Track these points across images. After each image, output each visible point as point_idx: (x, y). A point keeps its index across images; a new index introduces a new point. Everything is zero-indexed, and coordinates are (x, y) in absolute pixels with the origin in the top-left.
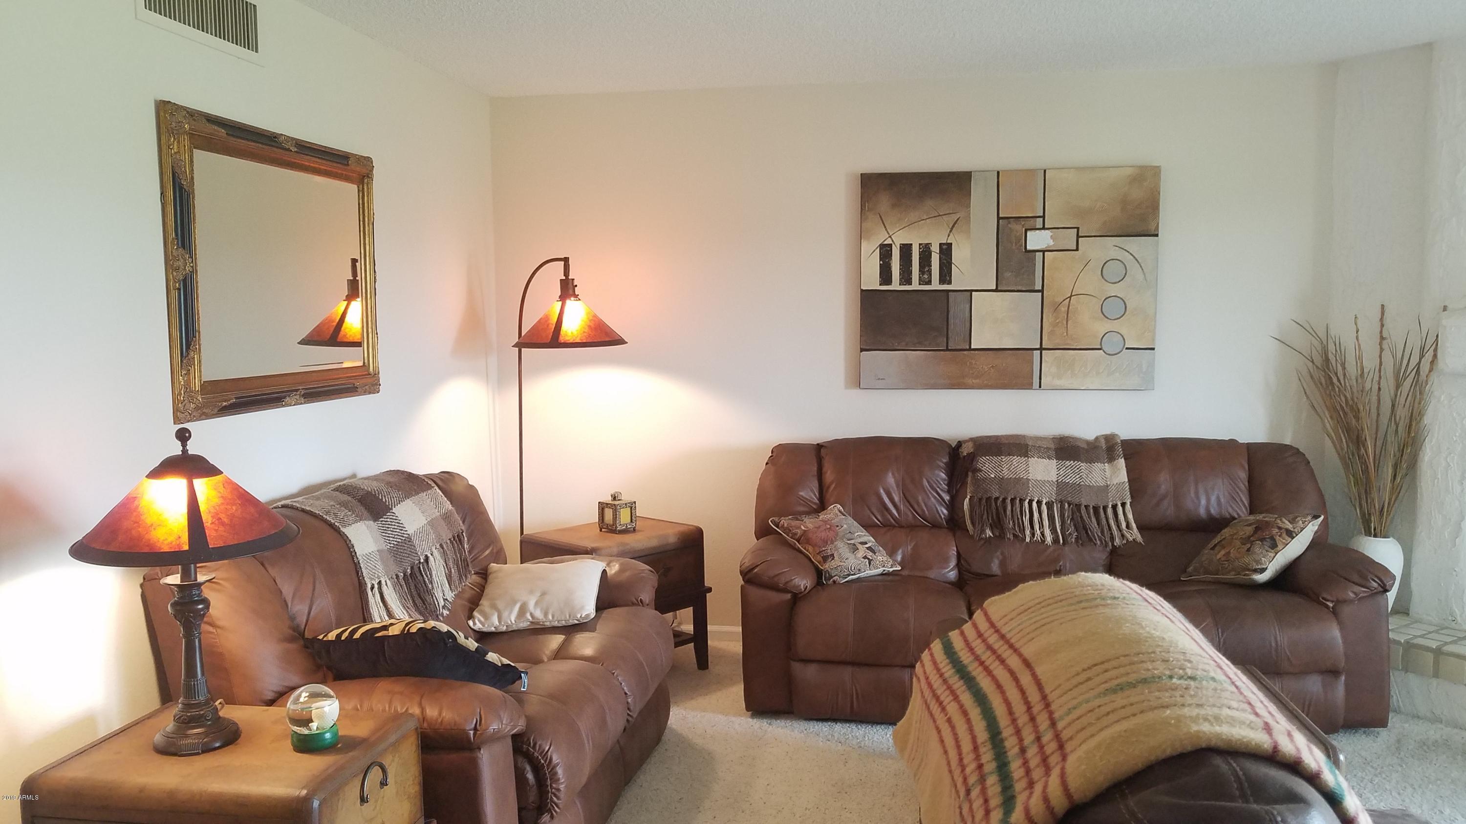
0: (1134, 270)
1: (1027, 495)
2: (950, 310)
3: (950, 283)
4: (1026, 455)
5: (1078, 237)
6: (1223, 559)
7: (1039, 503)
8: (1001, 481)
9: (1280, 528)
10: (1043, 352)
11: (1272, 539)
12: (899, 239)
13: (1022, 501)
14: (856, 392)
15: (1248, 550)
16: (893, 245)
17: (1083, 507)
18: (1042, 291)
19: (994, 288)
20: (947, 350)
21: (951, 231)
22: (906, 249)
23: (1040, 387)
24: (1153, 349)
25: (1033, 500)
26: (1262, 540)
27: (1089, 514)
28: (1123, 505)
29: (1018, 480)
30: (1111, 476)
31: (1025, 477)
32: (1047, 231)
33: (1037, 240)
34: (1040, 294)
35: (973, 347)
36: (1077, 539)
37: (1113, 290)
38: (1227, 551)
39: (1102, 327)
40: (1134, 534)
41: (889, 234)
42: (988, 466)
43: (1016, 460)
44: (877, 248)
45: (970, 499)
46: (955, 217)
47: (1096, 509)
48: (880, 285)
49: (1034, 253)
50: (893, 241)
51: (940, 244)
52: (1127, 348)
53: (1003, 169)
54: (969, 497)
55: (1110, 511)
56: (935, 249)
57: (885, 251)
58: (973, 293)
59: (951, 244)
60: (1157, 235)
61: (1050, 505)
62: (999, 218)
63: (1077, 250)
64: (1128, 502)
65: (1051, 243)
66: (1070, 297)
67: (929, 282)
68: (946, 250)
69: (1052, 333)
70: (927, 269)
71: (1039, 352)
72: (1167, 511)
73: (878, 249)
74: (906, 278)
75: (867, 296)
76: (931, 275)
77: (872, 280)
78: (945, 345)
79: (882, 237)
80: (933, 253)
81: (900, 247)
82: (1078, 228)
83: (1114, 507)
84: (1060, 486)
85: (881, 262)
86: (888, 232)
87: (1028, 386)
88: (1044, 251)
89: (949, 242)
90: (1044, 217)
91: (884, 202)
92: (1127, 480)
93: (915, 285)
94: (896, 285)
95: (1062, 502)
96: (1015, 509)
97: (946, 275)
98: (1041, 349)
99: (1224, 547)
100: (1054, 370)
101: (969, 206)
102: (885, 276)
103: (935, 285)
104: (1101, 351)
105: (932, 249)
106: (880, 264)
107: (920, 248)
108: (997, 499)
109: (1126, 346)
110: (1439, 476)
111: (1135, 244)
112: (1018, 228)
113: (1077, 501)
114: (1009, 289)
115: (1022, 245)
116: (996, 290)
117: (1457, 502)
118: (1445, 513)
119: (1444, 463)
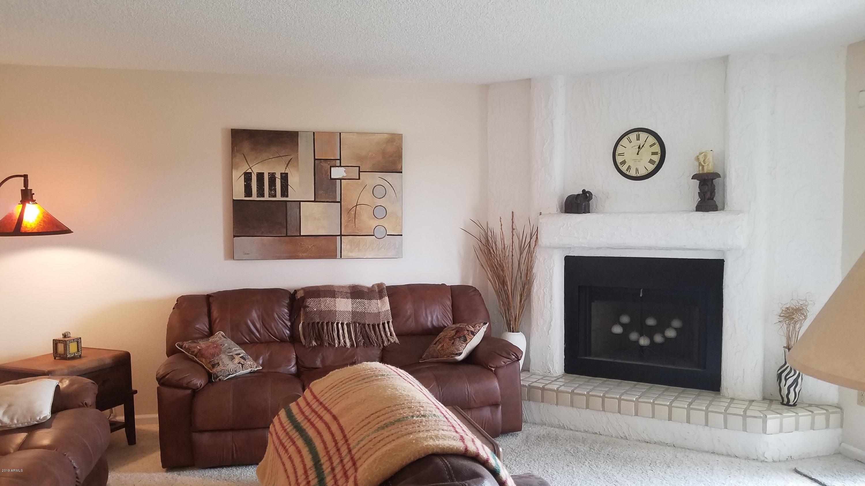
0: (390, 191)
1: (335, 320)
2: (288, 212)
3: (287, 196)
4: (334, 297)
5: (359, 172)
6: (440, 349)
7: (342, 324)
8: (320, 312)
9: (468, 331)
10: (342, 237)
11: (464, 336)
12: (256, 169)
13: (332, 324)
14: (231, 263)
15: (453, 343)
16: (252, 173)
17: (366, 326)
18: (340, 202)
19: (313, 200)
20: (287, 236)
21: (287, 166)
22: (260, 176)
23: (341, 257)
24: (402, 235)
25: (339, 323)
26: (460, 338)
27: (370, 329)
28: (388, 323)
29: (330, 311)
30: (381, 306)
31: (334, 310)
32: (342, 168)
33: (337, 173)
34: (339, 204)
35: (302, 234)
36: (364, 344)
37: (379, 202)
38: (443, 344)
39: (374, 223)
40: (395, 339)
41: (249, 166)
42: (312, 304)
43: (328, 300)
44: (242, 175)
45: (302, 324)
46: (289, 158)
47: (374, 326)
48: (245, 197)
49: (335, 180)
50: (252, 170)
51: (281, 173)
52: (388, 235)
53: (316, 131)
54: (302, 323)
55: (381, 326)
56: (278, 176)
57: (248, 177)
58: (301, 203)
59: (288, 173)
60: (401, 172)
61: (348, 325)
62: (315, 159)
63: (359, 179)
64: (391, 321)
65: (345, 174)
66: (356, 206)
67: (275, 196)
68: (285, 177)
69: (346, 226)
70: (273, 188)
71: (340, 237)
72: (411, 325)
73: (243, 175)
74: (261, 193)
75: (237, 205)
76: (276, 191)
77: (239, 194)
78: (285, 233)
79: (245, 168)
80: (277, 179)
81: (257, 174)
82: (359, 167)
83: (384, 324)
84: (354, 314)
85: (245, 183)
86: (249, 165)
87: (334, 257)
88: (341, 179)
89: (286, 172)
90: (340, 160)
91: (246, 146)
92: (389, 309)
93: (266, 198)
94: (254, 197)
95: (355, 323)
96: (329, 328)
97: (285, 192)
98: (341, 235)
99: (440, 343)
100: (348, 247)
101: (297, 151)
102: (248, 191)
103: (279, 198)
104: (374, 236)
105: (276, 176)
106: (245, 184)
107: (269, 176)
108: (318, 323)
109: (387, 234)
110: (541, 299)
111: (390, 177)
112: (326, 165)
113: (363, 322)
114: (322, 200)
115: (328, 175)
116: (315, 201)
117: (549, 312)
118: (544, 318)
119: (542, 292)
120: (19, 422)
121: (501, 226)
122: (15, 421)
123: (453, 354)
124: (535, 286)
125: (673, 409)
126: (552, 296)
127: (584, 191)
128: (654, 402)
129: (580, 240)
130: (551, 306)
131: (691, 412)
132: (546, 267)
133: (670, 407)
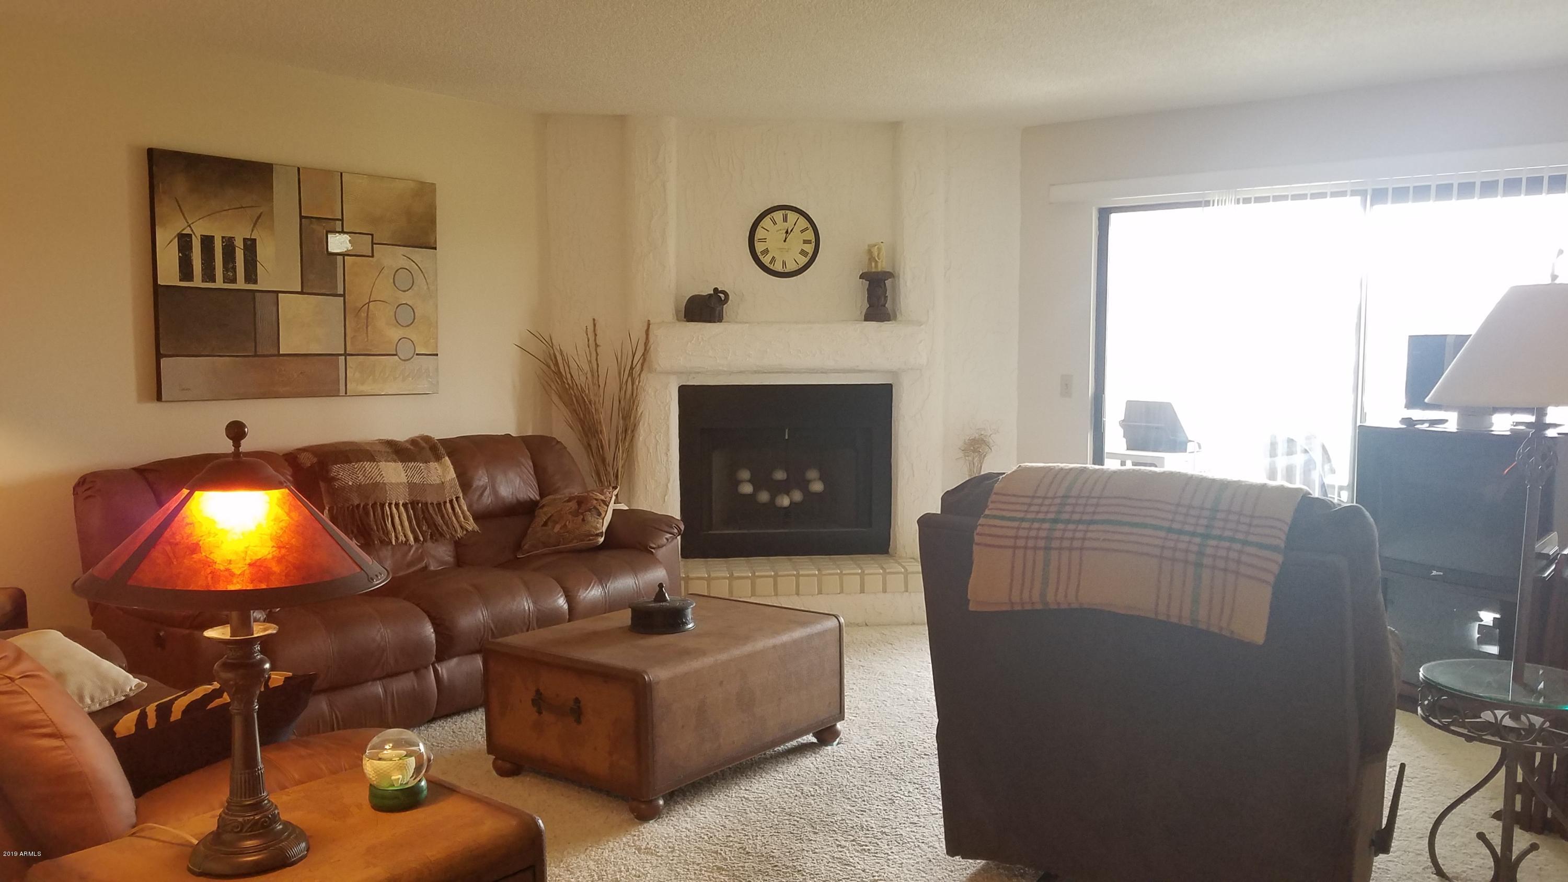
0: (420, 280)
1: (386, 500)
2: (256, 311)
3: (255, 282)
5: (373, 243)
6: (562, 531)
7: (397, 505)
8: (360, 488)
9: (596, 500)
10: (348, 357)
11: (595, 508)
12: (200, 229)
13: (383, 505)
14: (155, 406)
15: (583, 520)
16: (193, 236)
17: (429, 506)
18: (343, 295)
19: (300, 290)
20: (256, 355)
21: (254, 226)
22: (207, 242)
23: (346, 393)
24: (437, 355)
25: (391, 504)
26: (590, 510)
27: (434, 510)
28: (457, 498)
29: (376, 485)
30: (443, 473)
31: (381, 481)
32: (346, 235)
33: (338, 243)
34: (342, 298)
35: (281, 353)
36: (431, 535)
37: (405, 298)
38: (563, 524)
39: (394, 334)
40: (471, 525)
41: (188, 223)
42: (344, 474)
43: (367, 465)
44: (175, 237)
45: (329, 510)
46: (259, 211)
47: (439, 504)
48: (180, 280)
49: (335, 256)
50: (192, 230)
51: (244, 239)
52: (417, 354)
53: (303, 166)
54: (327, 508)
55: (448, 505)
56: (239, 243)
57: (184, 242)
58: (279, 294)
59: (255, 240)
60: (435, 248)
61: (405, 505)
62: (301, 217)
63: (373, 256)
64: (461, 495)
65: (350, 248)
66: (368, 303)
67: (234, 281)
68: (250, 246)
69: (353, 338)
70: (231, 265)
71: (344, 357)
72: (487, 499)
73: (177, 239)
74: (209, 274)
75: (160, 294)
76: (235, 272)
77: (169, 274)
78: (253, 350)
79: (179, 226)
80: (237, 248)
81: (201, 238)
82: (372, 235)
83: (451, 501)
84: (411, 486)
85: (180, 255)
86: (186, 220)
87: (334, 393)
88: (343, 255)
89: (252, 237)
90: (342, 220)
91: (180, 184)
92: (455, 476)
93: (219, 283)
94: (198, 282)
95: (412, 503)
96: (378, 514)
97: (251, 276)
98: (346, 355)
99: (556, 523)
100: (357, 375)
101: (271, 200)
102: (186, 271)
103: (241, 284)
104: (397, 357)
105: (236, 243)
106: (179, 256)
107: (223, 242)
108: (358, 505)
109: (417, 352)
110: (651, 451)
111: (419, 255)
112: (319, 228)
113: (424, 500)
114: (314, 291)
115: (323, 248)
116: (302, 293)
117: (664, 470)
118: (656, 478)
119: (654, 441)
120: (96, 700)
121: (588, 341)
122: (88, 701)
123: (592, 535)
124: (642, 431)
125: (866, 577)
126: (668, 445)
127: (716, 290)
128: (841, 572)
129: (718, 361)
130: (667, 460)
131: (888, 577)
132: (659, 403)
133: (862, 575)
